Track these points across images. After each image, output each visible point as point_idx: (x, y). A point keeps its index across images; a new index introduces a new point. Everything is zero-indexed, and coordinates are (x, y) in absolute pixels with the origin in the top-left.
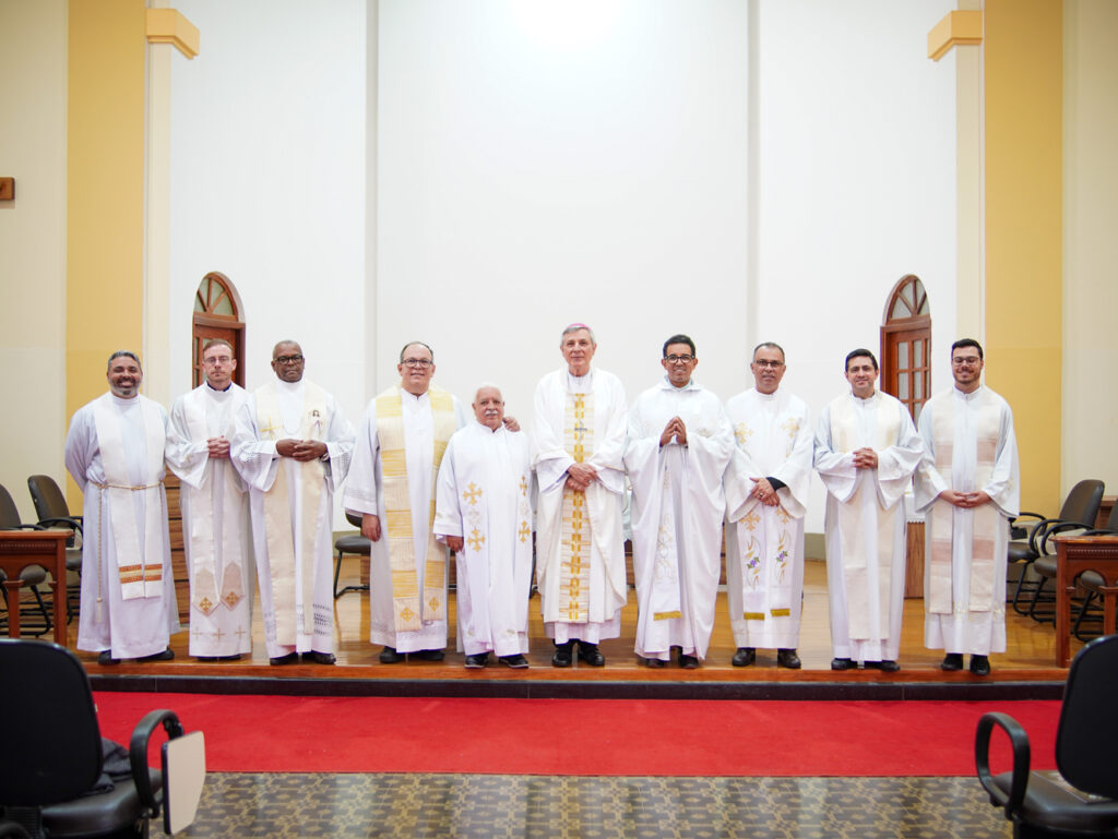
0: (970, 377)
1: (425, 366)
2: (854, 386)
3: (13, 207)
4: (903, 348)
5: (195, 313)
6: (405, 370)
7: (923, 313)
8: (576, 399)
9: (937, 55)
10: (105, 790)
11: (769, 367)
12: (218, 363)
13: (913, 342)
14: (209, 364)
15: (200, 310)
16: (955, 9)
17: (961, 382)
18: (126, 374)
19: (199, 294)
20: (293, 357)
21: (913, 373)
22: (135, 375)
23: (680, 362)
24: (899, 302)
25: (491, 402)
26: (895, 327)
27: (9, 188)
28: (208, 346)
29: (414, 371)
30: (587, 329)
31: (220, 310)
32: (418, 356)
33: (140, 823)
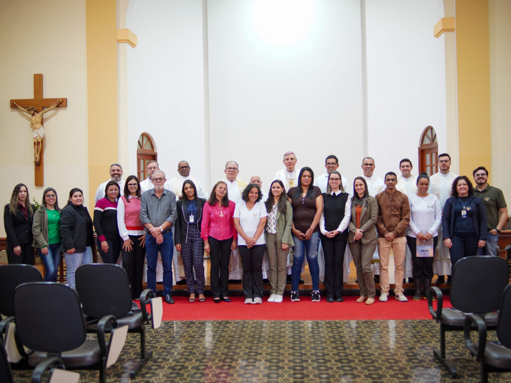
0: (446, 168)
1: (235, 170)
2: (403, 173)
3: (66, 109)
4: (428, 156)
5: (138, 149)
6: (227, 172)
7: (435, 141)
8: (290, 181)
9: (437, 36)
10: (131, 315)
11: (369, 166)
12: (153, 169)
13: (432, 154)
14: (149, 170)
15: (139, 148)
16: (444, 17)
17: (442, 170)
18: (116, 172)
19: (139, 142)
20: (185, 167)
21: (432, 167)
22: (119, 172)
23: (331, 165)
24: (426, 137)
25: (256, 181)
26: (424, 148)
27: (65, 102)
28: (149, 163)
29: (231, 172)
30: (293, 154)
31: (147, 147)
32: (232, 166)
33: (143, 326)
